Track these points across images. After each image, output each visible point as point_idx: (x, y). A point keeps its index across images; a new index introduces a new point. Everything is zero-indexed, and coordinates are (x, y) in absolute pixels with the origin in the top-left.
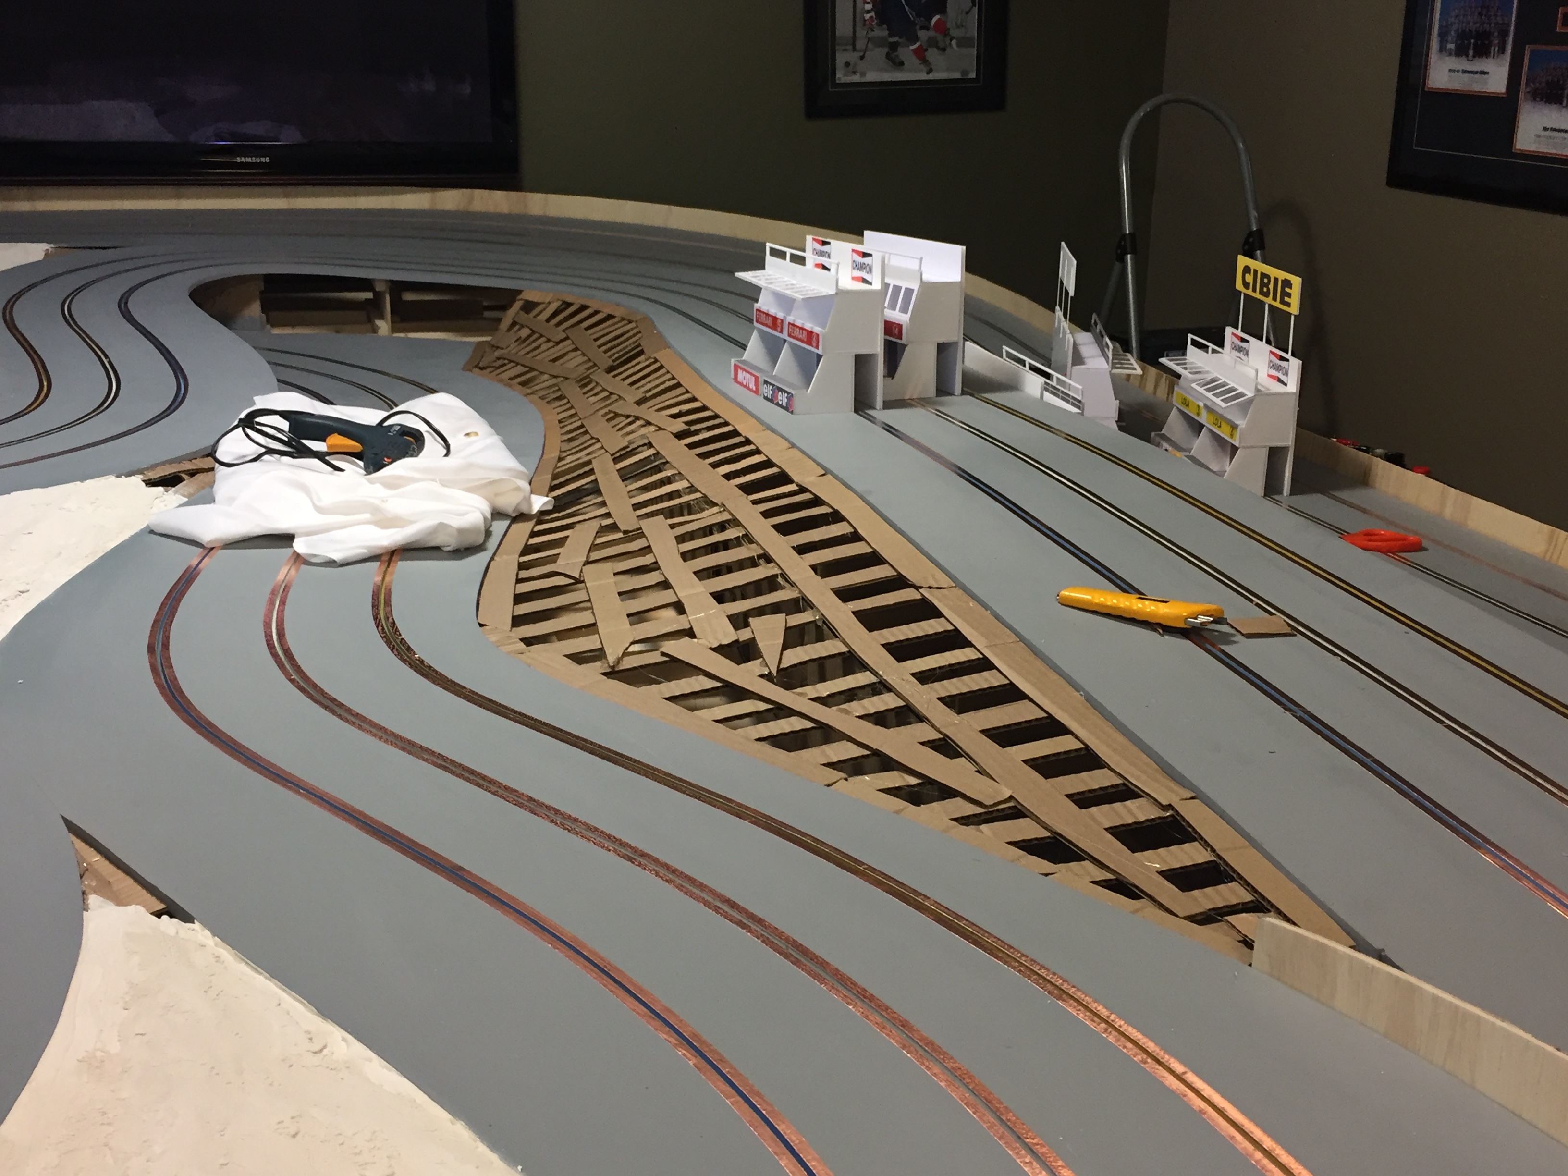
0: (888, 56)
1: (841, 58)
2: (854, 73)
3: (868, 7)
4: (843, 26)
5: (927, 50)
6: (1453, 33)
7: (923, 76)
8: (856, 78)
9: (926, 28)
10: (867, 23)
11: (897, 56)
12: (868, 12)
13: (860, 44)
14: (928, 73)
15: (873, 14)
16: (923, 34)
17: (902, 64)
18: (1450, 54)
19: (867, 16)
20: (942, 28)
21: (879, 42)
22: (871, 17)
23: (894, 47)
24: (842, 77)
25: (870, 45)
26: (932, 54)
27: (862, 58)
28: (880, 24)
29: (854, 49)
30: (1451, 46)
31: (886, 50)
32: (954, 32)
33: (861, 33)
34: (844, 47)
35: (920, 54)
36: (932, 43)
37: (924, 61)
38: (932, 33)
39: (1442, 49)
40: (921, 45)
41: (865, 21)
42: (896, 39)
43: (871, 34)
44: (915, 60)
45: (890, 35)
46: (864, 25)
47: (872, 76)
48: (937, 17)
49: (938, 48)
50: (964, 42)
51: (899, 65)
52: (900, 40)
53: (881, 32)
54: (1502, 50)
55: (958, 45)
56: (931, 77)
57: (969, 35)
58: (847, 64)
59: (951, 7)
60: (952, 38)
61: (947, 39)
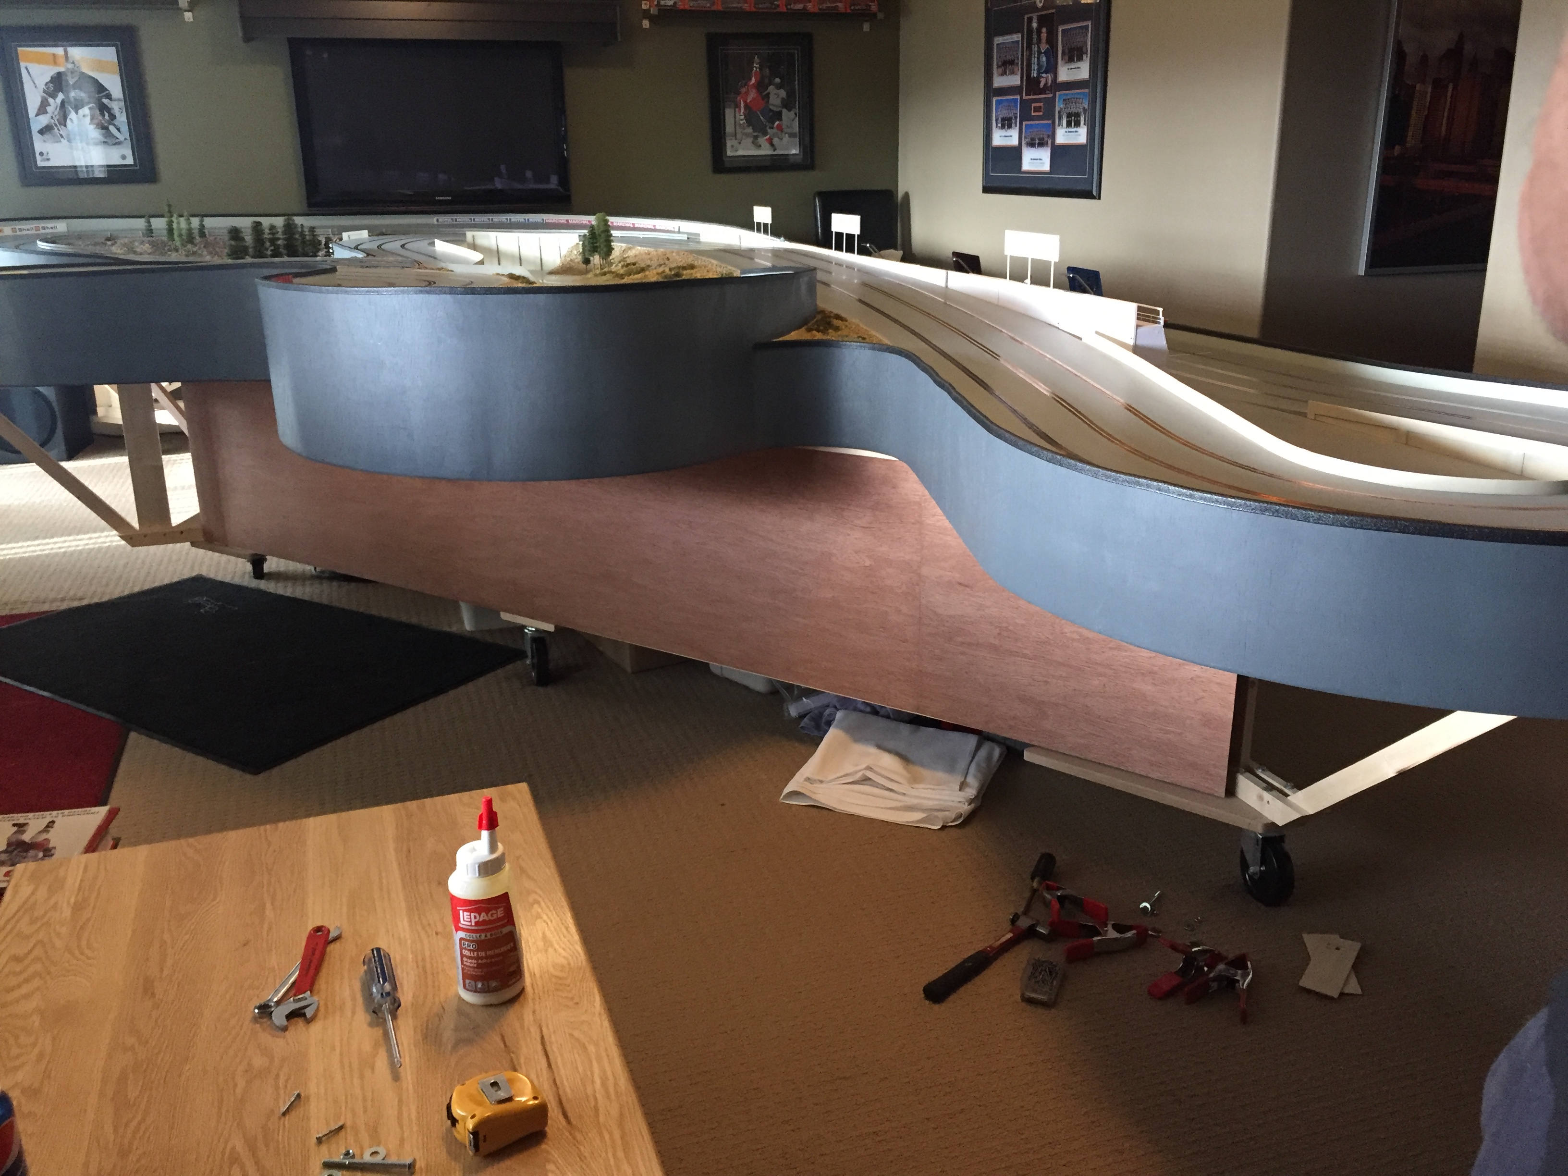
0: (753, 142)
1: (729, 143)
2: (736, 151)
3: (742, 117)
4: (729, 128)
5: (773, 139)
6: (999, 119)
7: (770, 152)
8: (737, 153)
9: (772, 128)
10: (742, 126)
11: (758, 142)
13: (738, 136)
14: (774, 151)
15: (745, 121)
16: (770, 131)
17: (760, 146)
18: (999, 130)
19: (742, 122)
20: (780, 128)
21: (747, 135)
23: (756, 137)
24: (729, 153)
25: (744, 137)
26: (776, 141)
27: (740, 143)
28: (748, 126)
29: (736, 139)
30: (1000, 125)
31: (750, 140)
32: (786, 130)
33: (739, 130)
35: (770, 141)
36: (775, 135)
37: (772, 145)
38: (775, 130)
39: (997, 126)
40: (770, 136)
41: (740, 124)
42: (755, 134)
43: (745, 131)
44: (768, 145)
45: (754, 132)
46: (740, 127)
47: (745, 153)
48: (777, 123)
49: (779, 138)
50: (792, 135)
52: (759, 134)
53: (750, 130)
54: (1016, 126)
55: (790, 137)
56: (775, 153)
57: (794, 131)
58: (732, 146)
59: (783, 117)
60: (786, 133)
61: (783, 134)
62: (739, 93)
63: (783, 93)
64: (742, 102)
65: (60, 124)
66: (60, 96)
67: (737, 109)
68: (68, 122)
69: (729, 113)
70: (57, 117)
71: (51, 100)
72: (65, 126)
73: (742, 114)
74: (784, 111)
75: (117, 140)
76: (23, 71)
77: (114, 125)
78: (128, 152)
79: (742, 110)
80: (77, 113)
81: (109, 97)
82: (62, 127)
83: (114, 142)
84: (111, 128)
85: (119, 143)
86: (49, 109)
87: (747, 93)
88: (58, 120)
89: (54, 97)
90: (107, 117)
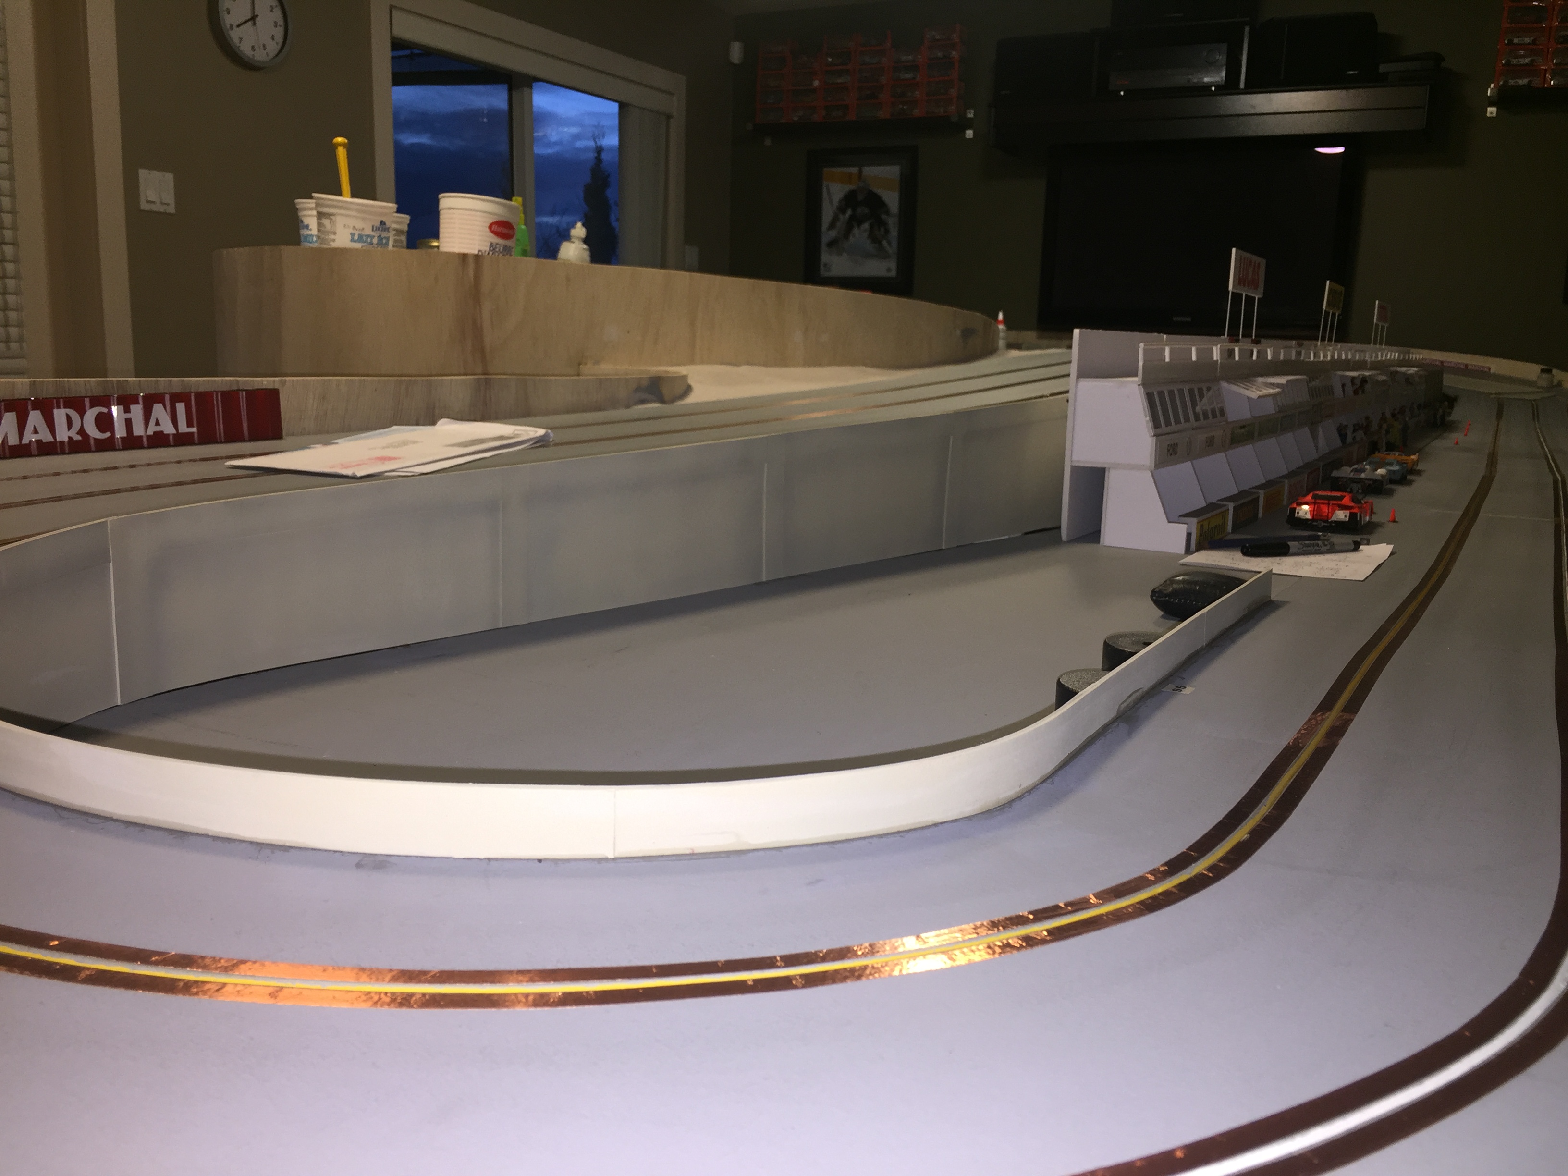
65: (844, 238)
66: (849, 212)
68: (851, 236)
70: (843, 231)
71: (841, 216)
72: (848, 240)
75: (887, 254)
76: (825, 190)
77: (887, 239)
78: (893, 265)
80: (859, 228)
81: (888, 213)
82: (846, 240)
83: (885, 255)
85: (888, 257)
86: (838, 224)
88: (843, 234)
89: (844, 212)
90: (882, 232)
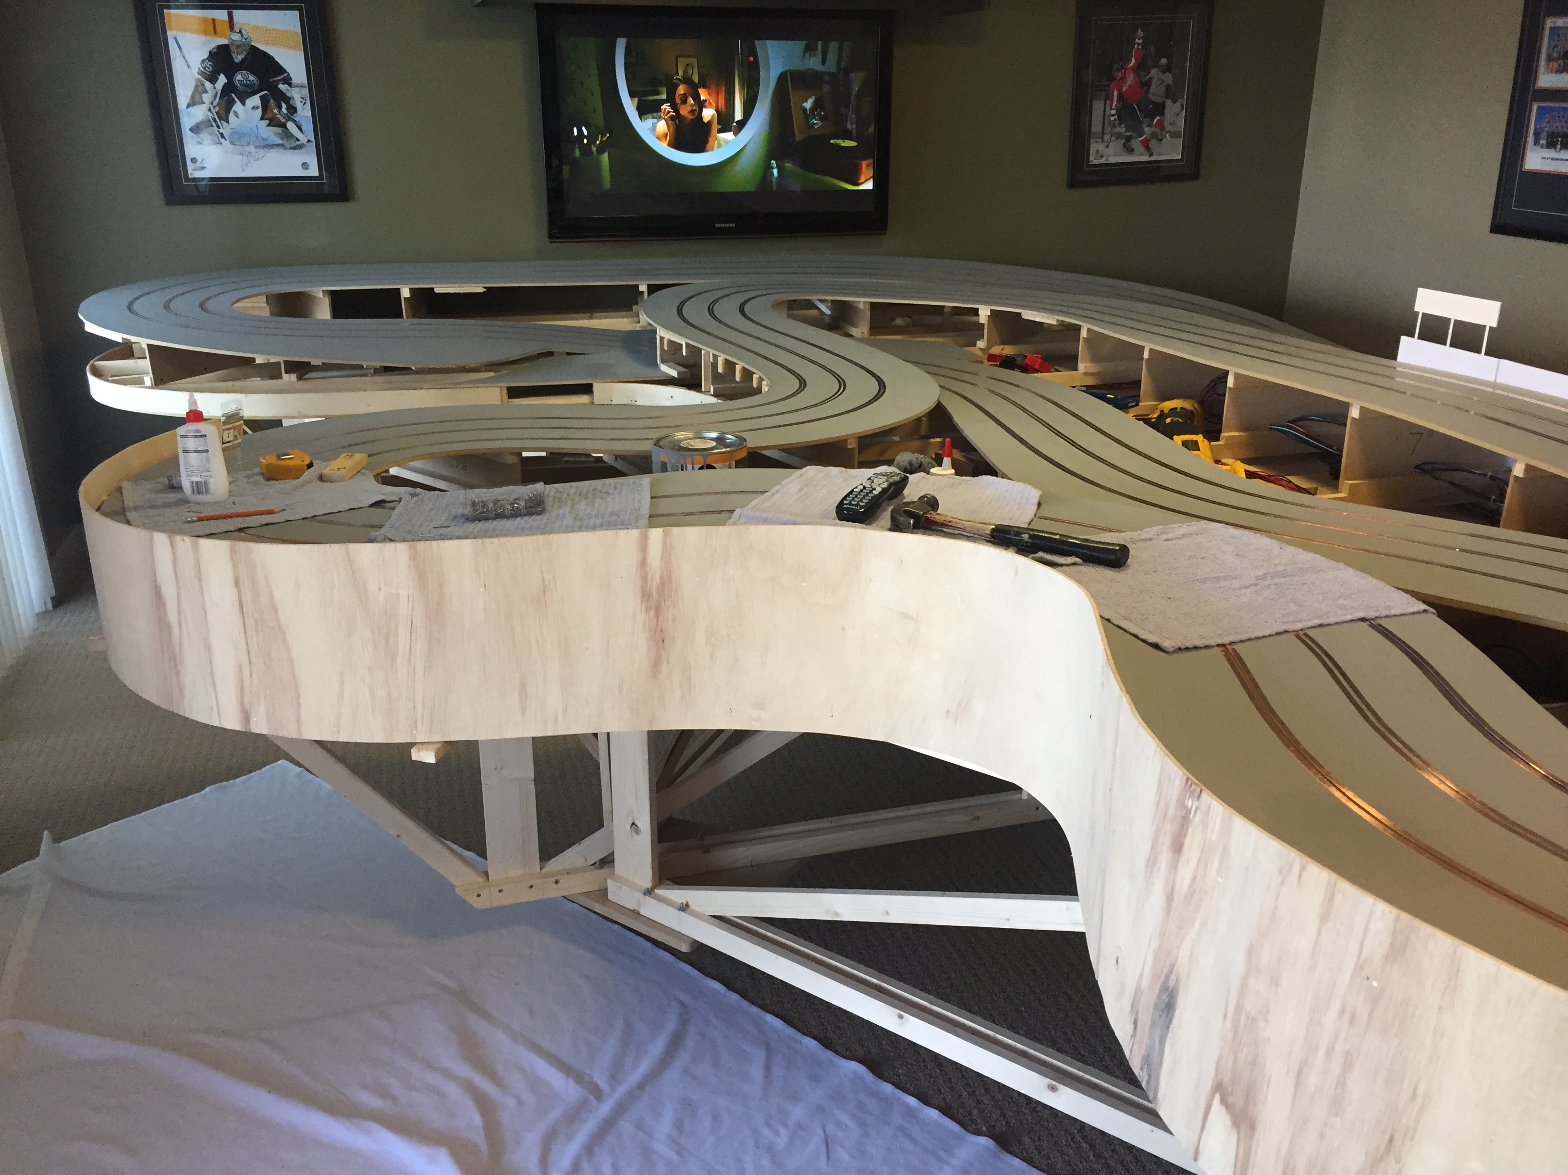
0: (1124, 146)
1: (1094, 147)
2: (1102, 157)
3: (1113, 112)
4: (1096, 127)
5: (1150, 140)
6: (1545, 133)
8: (1102, 161)
9: (1150, 126)
10: (1112, 123)
11: (1130, 145)
12: (1113, 115)
13: (1106, 137)
14: (1149, 156)
15: (1116, 117)
16: (1147, 130)
17: (1133, 150)
18: (1542, 147)
19: (1112, 118)
20: (1161, 124)
21: (1119, 136)
22: (1115, 119)
23: (1128, 139)
24: (1094, 160)
26: (1153, 143)
27: (1107, 147)
28: (1120, 124)
29: (1102, 141)
30: (1543, 142)
31: (1123, 141)
32: (1167, 129)
33: (1108, 129)
34: (1096, 140)
35: (1146, 144)
36: (1154, 135)
37: (1148, 148)
38: (1153, 129)
39: (1536, 143)
40: (1146, 137)
41: (1111, 121)
43: (1116, 131)
44: (1141, 148)
45: (1126, 131)
46: (1110, 125)
47: (1112, 160)
48: (1158, 118)
49: (1157, 139)
50: (1175, 135)
51: (1131, 151)
52: (1134, 134)
53: (1122, 129)
56: (1152, 159)
57: (1179, 129)
58: (1097, 151)
59: (1167, 111)
60: (1167, 132)
61: (1164, 133)
62: (1112, 79)
63: (1168, 78)
64: (1116, 93)
65: (220, 119)
66: (222, 80)
67: (1108, 102)
68: (232, 116)
69: (1098, 106)
70: (217, 109)
71: (210, 85)
72: (228, 122)
73: (1114, 107)
74: (1169, 102)
75: (298, 143)
76: (172, 44)
77: (294, 121)
78: (313, 161)
79: (1115, 103)
80: (244, 104)
81: (288, 81)
82: (222, 122)
83: (294, 145)
84: (290, 125)
85: (300, 147)
86: (206, 98)
87: (1123, 79)
88: (217, 113)
89: (213, 79)
90: (284, 110)
